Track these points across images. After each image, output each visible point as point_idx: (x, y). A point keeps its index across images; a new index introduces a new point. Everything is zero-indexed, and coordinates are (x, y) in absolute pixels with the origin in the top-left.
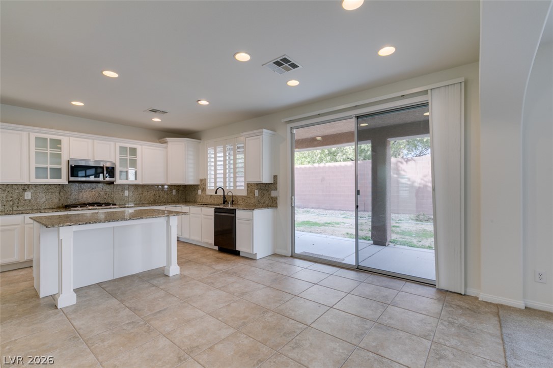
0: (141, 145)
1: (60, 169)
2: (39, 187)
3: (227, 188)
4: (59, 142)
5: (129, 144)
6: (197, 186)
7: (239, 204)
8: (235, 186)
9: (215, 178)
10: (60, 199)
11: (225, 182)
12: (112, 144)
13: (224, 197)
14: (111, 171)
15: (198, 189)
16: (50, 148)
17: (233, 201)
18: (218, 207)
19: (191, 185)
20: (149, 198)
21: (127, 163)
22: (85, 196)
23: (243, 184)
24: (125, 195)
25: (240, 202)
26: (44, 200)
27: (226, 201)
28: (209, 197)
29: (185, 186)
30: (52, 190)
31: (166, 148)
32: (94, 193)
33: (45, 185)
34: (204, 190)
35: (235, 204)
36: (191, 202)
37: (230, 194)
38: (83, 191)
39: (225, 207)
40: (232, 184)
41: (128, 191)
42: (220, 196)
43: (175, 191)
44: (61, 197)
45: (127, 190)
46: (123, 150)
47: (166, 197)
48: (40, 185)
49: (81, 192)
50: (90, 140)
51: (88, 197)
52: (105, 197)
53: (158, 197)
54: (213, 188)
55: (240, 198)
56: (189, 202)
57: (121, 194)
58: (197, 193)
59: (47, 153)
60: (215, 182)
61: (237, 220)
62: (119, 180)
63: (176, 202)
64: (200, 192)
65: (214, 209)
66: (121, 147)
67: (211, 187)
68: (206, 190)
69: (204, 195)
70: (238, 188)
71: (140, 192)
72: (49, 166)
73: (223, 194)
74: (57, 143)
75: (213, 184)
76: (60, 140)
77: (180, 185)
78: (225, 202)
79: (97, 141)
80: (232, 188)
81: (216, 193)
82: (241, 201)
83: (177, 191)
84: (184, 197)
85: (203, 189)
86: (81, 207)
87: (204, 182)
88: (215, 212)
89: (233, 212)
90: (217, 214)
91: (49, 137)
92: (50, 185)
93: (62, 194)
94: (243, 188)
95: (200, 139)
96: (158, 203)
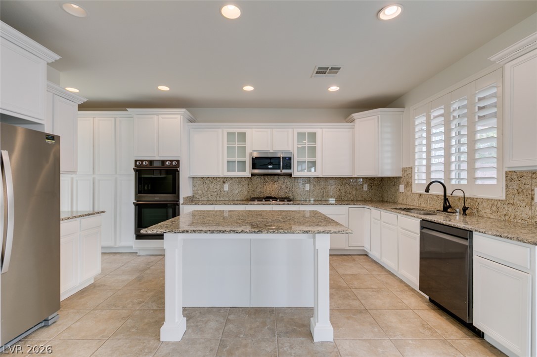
0: (321, 128)
1: (245, 162)
2: (234, 180)
3: (453, 182)
4: (244, 134)
5: (307, 129)
6: (398, 178)
7: (482, 217)
8: (472, 178)
9: (428, 166)
10: (248, 192)
11: (447, 171)
12: (290, 130)
13: (446, 199)
14: (288, 162)
15: (400, 183)
16: (238, 142)
17: (465, 209)
18: (429, 218)
19: (390, 178)
20: (333, 194)
21: (305, 153)
22: (268, 189)
23: (493, 173)
24: (306, 189)
25: (486, 211)
26: (237, 192)
27: (450, 207)
28: (418, 196)
29: (382, 179)
30: (243, 183)
31: (353, 128)
32: (276, 186)
33: (238, 177)
34: (408, 185)
35: (472, 214)
36: (389, 202)
37: (459, 194)
38: (267, 184)
39: (448, 223)
40: (464, 175)
41: (309, 185)
42: (437, 196)
43: (367, 185)
44: (250, 189)
45: (308, 183)
46: (301, 136)
47: (354, 193)
48: (235, 178)
49: (265, 185)
50: (269, 129)
51: (271, 190)
52: (286, 191)
53: (343, 193)
54: (424, 182)
55: (485, 204)
56: (387, 202)
57: (302, 188)
58: (398, 190)
59: (235, 146)
60: (428, 172)
61: (475, 257)
62: (296, 172)
63: (369, 201)
64: (402, 188)
65: (420, 220)
66: (299, 134)
67: (420, 180)
68: (411, 185)
69: (409, 193)
70: (479, 182)
71: (322, 186)
72: (237, 159)
73: (442, 193)
74: (242, 136)
75: (424, 176)
76: (245, 133)
77: (374, 178)
78: (447, 208)
79: (276, 129)
80: (464, 182)
81: (427, 190)
82: (488, 211)
83: (370, 186)
84: (380, 195)
85: (408, 183)
86: (258, 200)
87: (408, 172)
88: (422, 227)
89: (467, 235)
90: (425, 231)
91: (237, 131)
92: (241, 178)
93: (250, 186)
94: (494, 182)
95: (403, 107)
96: (343, 201)
